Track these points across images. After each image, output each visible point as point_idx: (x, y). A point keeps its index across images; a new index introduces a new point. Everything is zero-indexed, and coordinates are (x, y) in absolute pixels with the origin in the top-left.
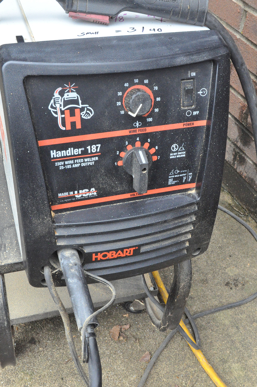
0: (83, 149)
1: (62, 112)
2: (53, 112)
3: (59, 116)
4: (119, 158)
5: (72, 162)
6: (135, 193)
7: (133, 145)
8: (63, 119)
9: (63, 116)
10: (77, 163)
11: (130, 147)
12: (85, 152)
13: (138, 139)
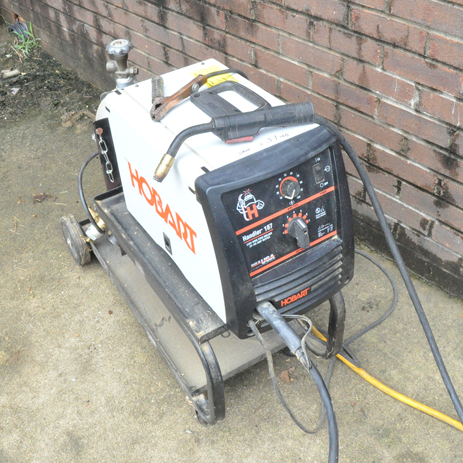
0: (262, 229)
1: (246, 210)
2: (240, 211)
3: (244, 213)
4: (284, 229)
6: (299, 250)
7: (292, 217)
9: (246, 212)
10: (259, 240)
11: (290, 220)
12: (263, 231)
13: (294, 212)
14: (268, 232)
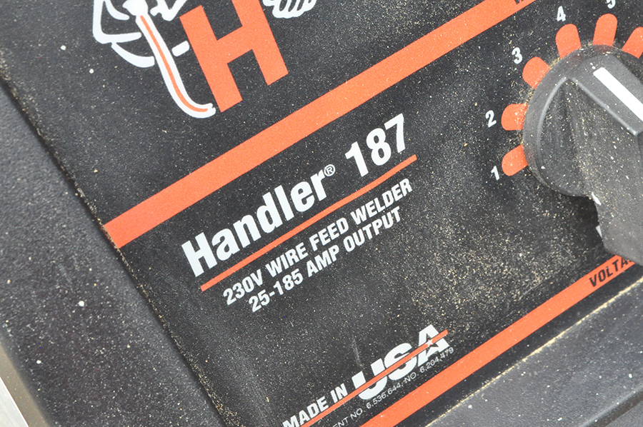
0: (330, 170)
1: (173, 33)
2: (126, 46)
3: (164, 58)
4: (501, 139)
5: (295, 254)
6: (609, 264)
7: (546, 49)
8: (188, 64)
9: (182, 49)
10: (322, 248)
11: (536, 71)
12: (344, 182)
13: (561, 15)
14: (382, 178)
